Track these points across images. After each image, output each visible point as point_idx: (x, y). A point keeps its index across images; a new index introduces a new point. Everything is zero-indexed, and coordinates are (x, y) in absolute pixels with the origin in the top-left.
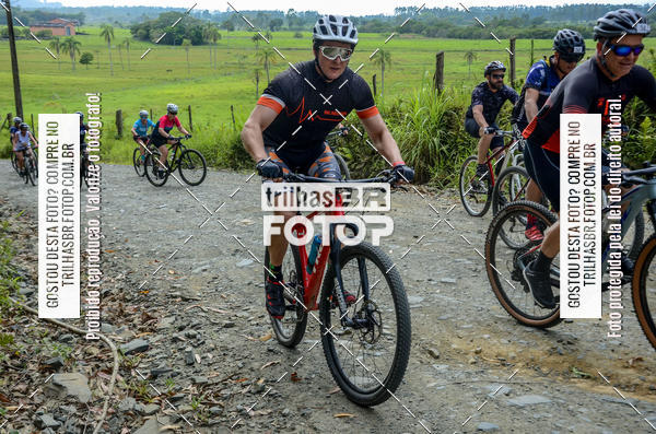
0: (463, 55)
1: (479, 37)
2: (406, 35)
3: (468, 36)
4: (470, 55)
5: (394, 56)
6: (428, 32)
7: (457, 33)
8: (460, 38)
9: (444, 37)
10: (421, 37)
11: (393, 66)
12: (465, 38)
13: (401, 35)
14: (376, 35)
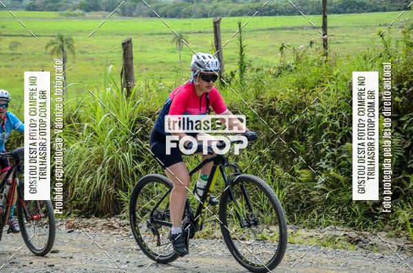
0: (170, 38)
1: (188, 15)
2: (93, 14)
3: (175, 14)
4: (179, 39)
5: (80, 42)
6: (123, 9)
7: (161, 10)
8: (166, 17)
9: (144, 16)
10: (115, 16)
11: (79, 55)
12: (172, 16)
13: (87, 15)
14: (52, 14)
